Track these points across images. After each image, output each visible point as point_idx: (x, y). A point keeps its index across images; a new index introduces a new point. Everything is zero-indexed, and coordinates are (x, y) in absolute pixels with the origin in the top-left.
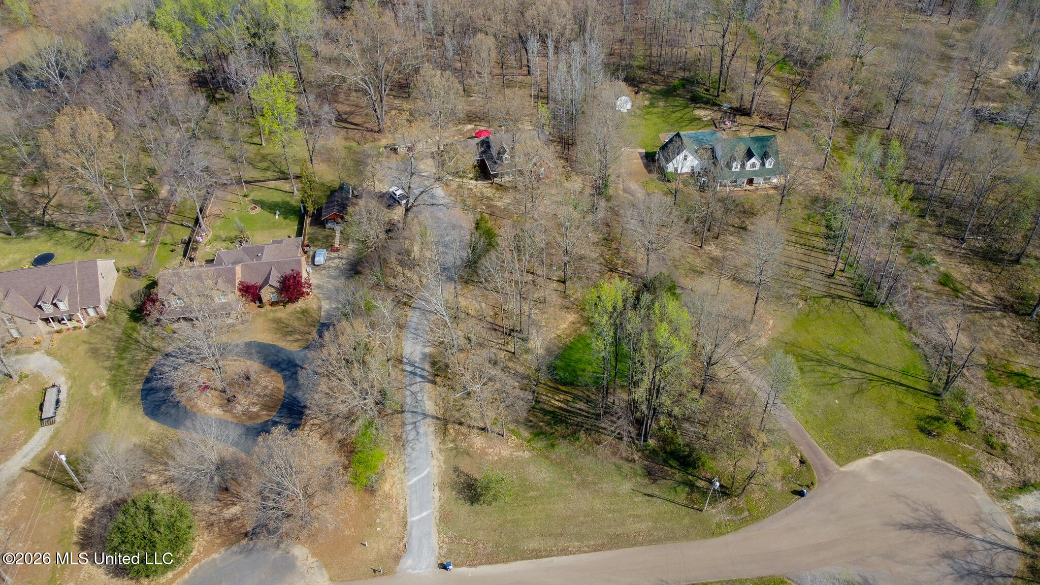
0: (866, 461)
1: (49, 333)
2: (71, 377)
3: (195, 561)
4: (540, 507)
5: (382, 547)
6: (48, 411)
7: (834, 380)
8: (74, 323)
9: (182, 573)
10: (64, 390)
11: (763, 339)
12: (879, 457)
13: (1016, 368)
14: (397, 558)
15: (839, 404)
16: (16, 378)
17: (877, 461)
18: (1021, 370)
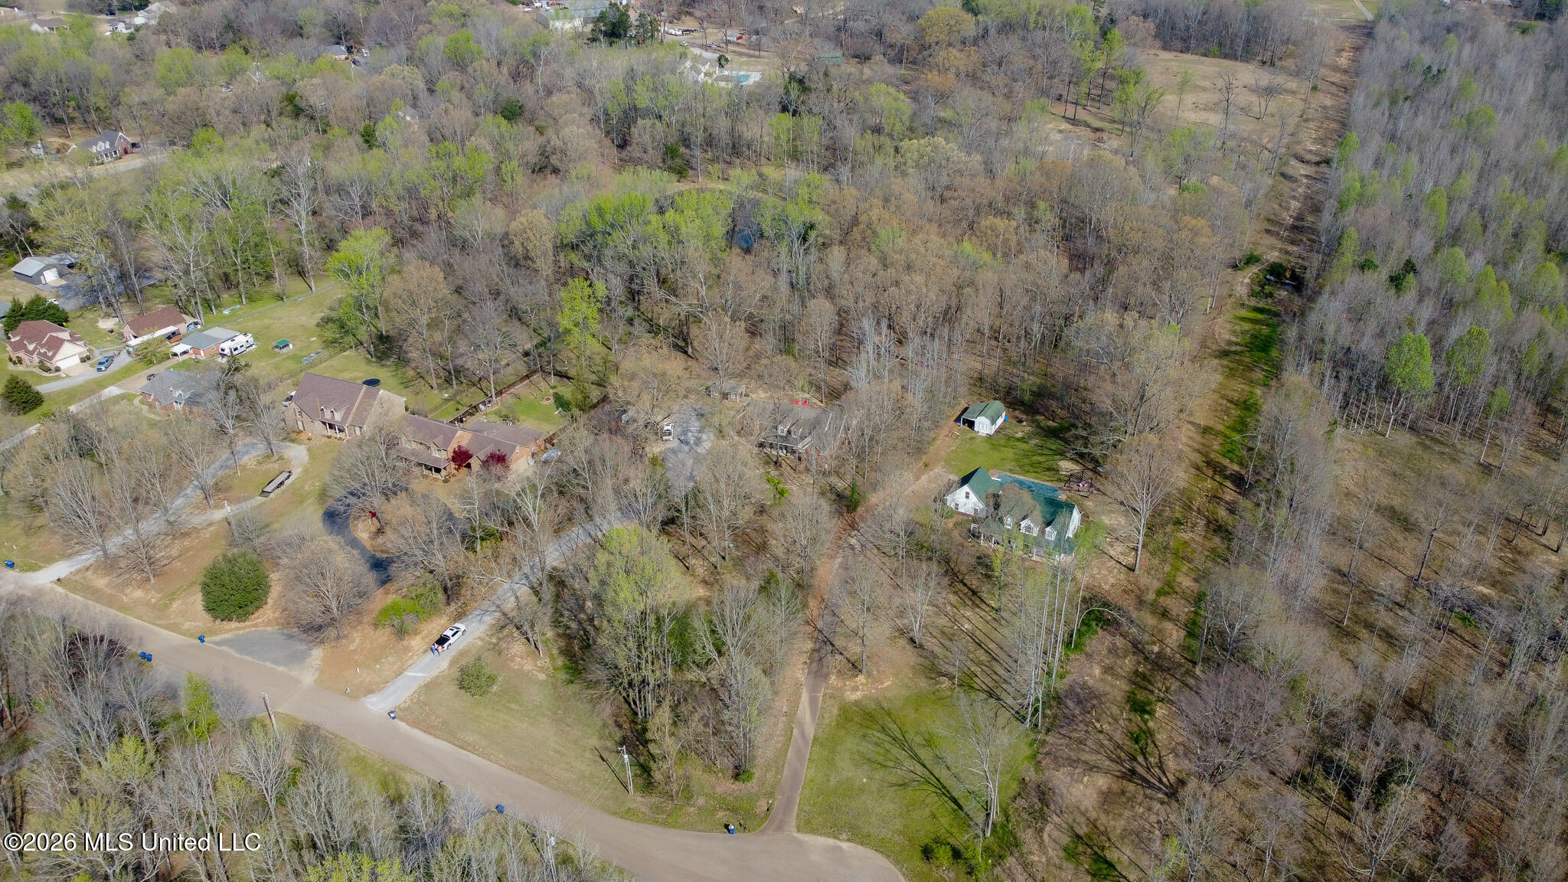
0: (831, 841)
1: (323, 436)
2: (306, 471)
3: (256, 625)
4: (507, 718)
5: (368, 679)
6: (268, 489)
7: (890, 764)
8: (341, 435)
9: (241, 628)
10: (292, 478)
11: (858, 693)
12: (845, 846)
13: (1111, 855)
14: (370, 692)
15: (864, 784)
16: (276, 457)
17: (840, 849)
18: (1114, 861)
